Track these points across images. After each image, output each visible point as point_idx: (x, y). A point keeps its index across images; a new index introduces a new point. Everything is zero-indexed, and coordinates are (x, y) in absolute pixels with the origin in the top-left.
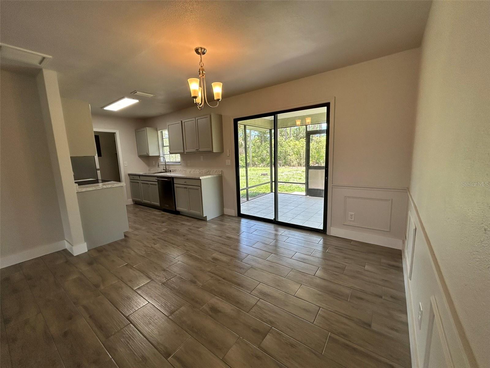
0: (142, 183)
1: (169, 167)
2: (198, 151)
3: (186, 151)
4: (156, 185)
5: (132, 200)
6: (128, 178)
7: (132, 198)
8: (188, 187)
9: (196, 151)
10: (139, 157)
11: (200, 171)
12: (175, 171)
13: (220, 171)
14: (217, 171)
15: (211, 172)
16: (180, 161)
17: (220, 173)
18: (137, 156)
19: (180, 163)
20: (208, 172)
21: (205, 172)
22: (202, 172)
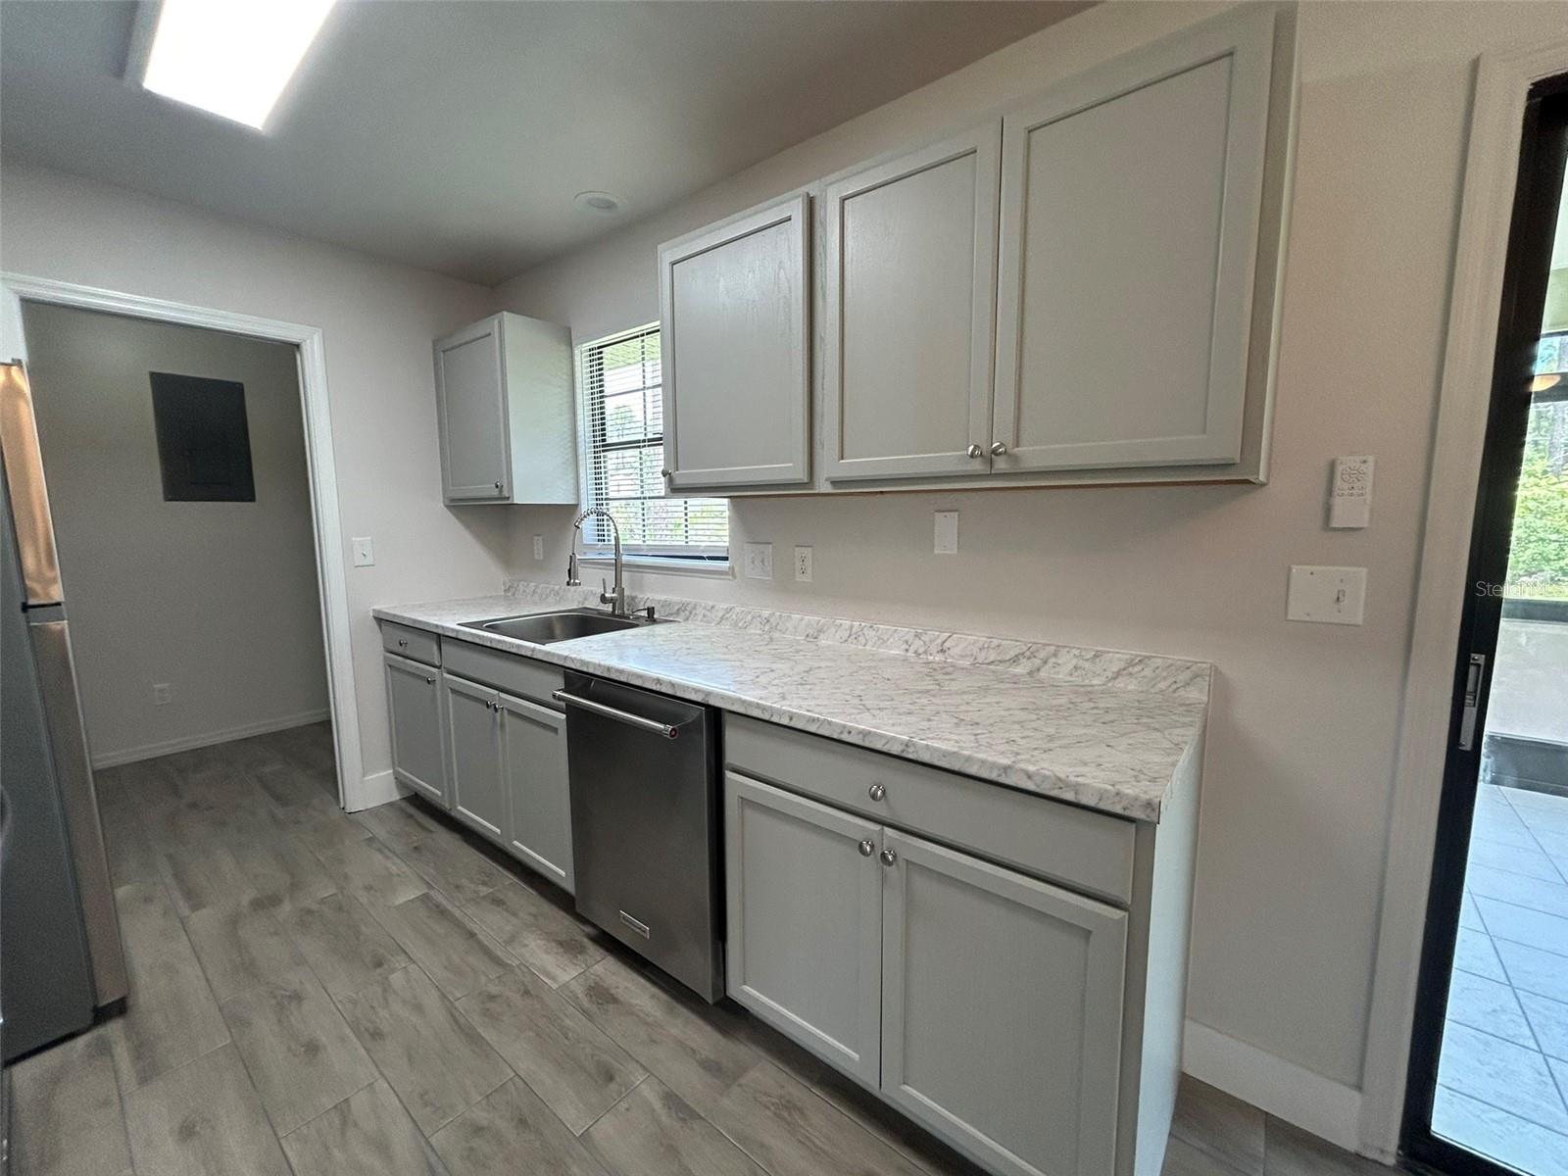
0: (454, 691)
1: (639, 586)
2: (1001, 465)
3: (830, 468)
4: (555, 730)
5: (392, 778)
6: (375, 641)
7: (394, 768)
8: (904, 854)
9: (977, 466)
10: (447, 506)
11: (918, 643)
12: (680, 613)
13: (1188, 668)
14: (1138, 668)
15: (1060, 662)
16: (727, 544)
17: (1178, 688)
18: (440, 505)
19: (726, 559)
20: (1015, 660)
21: (976, 659)
22: (942, 651)
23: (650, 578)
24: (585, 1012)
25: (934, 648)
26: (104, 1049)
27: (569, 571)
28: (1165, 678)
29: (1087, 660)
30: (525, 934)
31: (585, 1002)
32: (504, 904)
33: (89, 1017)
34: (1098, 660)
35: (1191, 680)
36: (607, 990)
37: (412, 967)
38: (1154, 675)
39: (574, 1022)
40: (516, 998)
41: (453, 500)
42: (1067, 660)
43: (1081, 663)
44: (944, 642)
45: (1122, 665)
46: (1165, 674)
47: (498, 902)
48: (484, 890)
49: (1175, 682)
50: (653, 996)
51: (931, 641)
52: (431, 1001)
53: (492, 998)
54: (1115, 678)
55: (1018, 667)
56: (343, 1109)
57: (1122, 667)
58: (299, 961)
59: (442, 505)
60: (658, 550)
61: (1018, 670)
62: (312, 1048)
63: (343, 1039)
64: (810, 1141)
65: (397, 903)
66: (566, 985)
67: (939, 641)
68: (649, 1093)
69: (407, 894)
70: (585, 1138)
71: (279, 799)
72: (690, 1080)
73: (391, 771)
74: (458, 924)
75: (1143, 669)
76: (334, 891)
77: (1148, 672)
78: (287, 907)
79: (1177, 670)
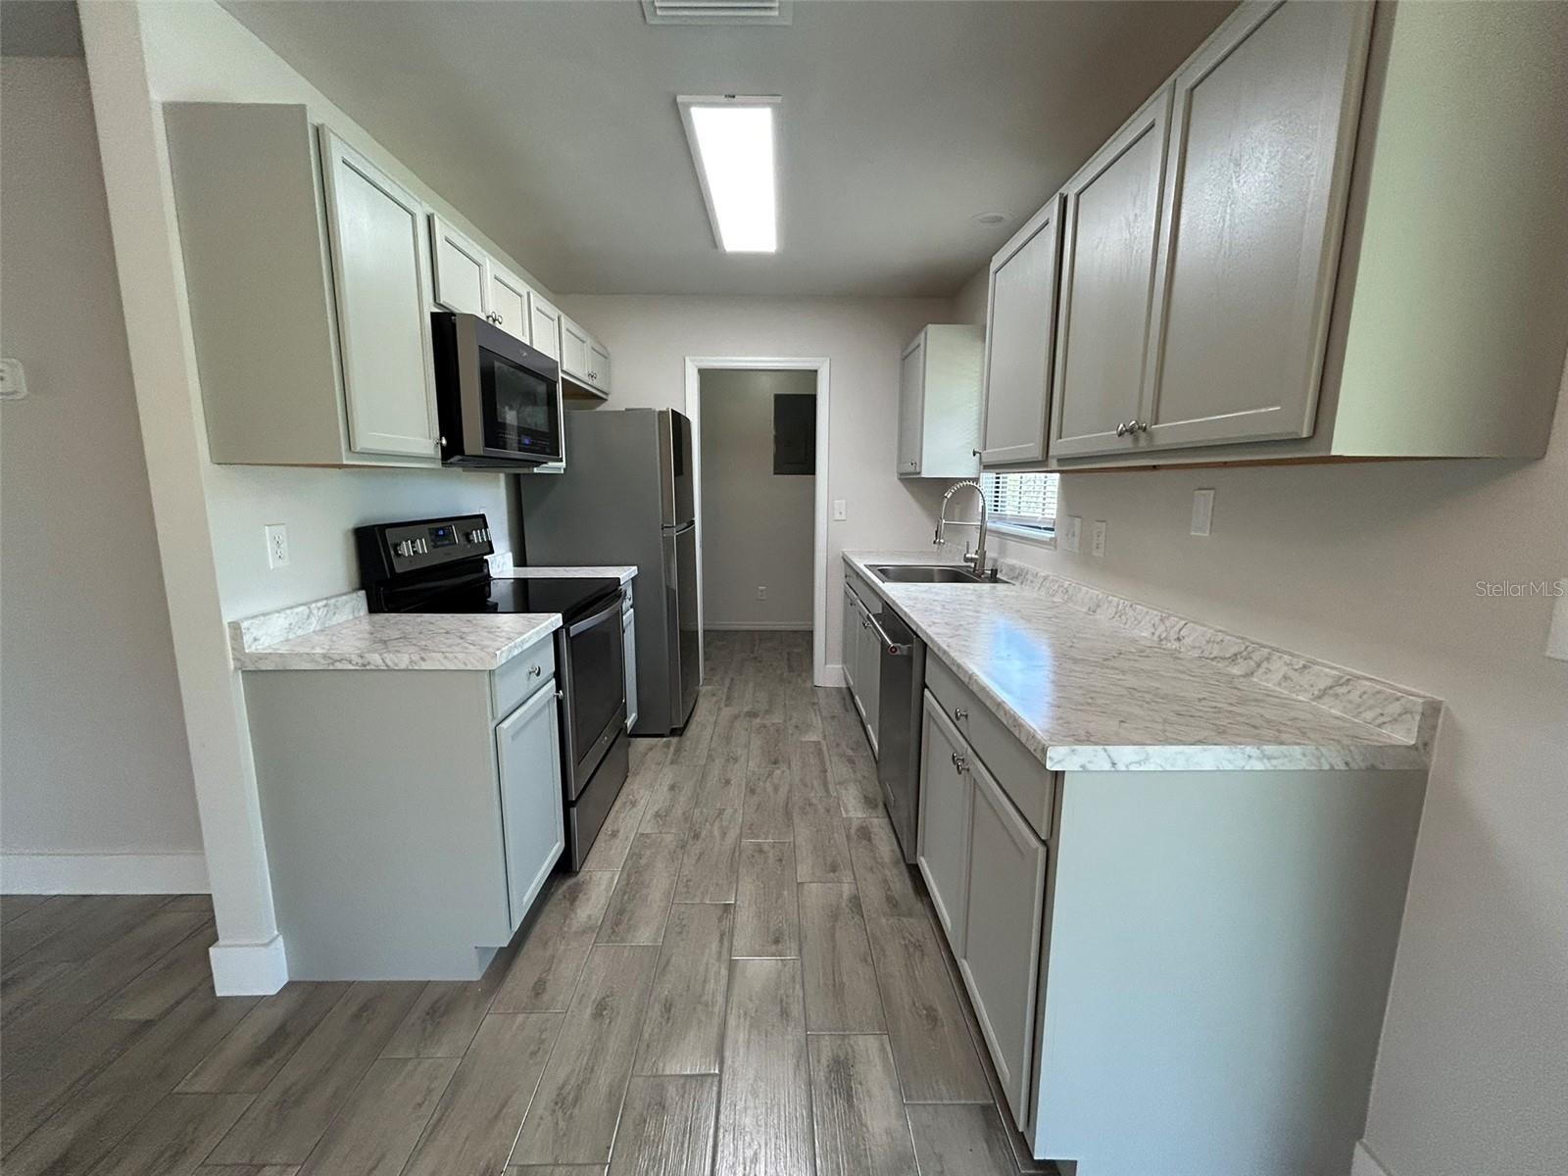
1: (1002, 550)
5: (842, 671)
6: (841, 571)
7: (842, 663)
9: (1127, 443)
10: (899, 478)
11: (1161, 629)
12: (1019, 576)
13: (1398, 699)
14: (1344, 690)
15: (1271, 668)
16: (1054, 517)
17: (1384, 723)
18: (895, 478)
19: (1052, 530)
20: (1234, 658)
21: (1202, 652)
22: (1178, 639)
23: (1011, 544)
24: (848, 837)
25: (1173, 635)
26: (667, 745)
27: (937, 532)
28: (1371, 708)
29: (1296, 670)
30: (852, 784)
31: (853, 831)
32: (854, 763)
33: (668, 732)
34: (1307, 671)
35: (1400, 715)
36: (870, 833)
37: (788, 772)
38: (1360, 700)
39: (840, 838)
40: (821, 810)
41: (901, 474)
42: (1279, 666)
43: (1291, 673)
44: (1180, 630)
45: (1329, 682)
46: (1371, 702)
47: (851, 761)
48: (850, 752)
49: (1382, 715)
50: (893, 851)
51: (1172, 627)
52: (783, 791)
53: (810, 805)
54: (1320, 697)
55: (1236, 667)
56: (721, 812)
57: (1329, 685)
58: (747, 746)
59: (896, 478)
60: (1026, 521)
61: (1235, 671)
62: (728, 782)
63: (740, 785)
64: (913, 968)
65: (803, 739)
66: (851, 818)
67: (1176, 629)
68: (847, 889)
69: (812, 737)
70: (800, 884)
71: (791, 669)
72: (873, 896)
73: (840, 666)
74: (823, 763)
75: (1349, 692)
76: (781, 721)
77: (1354, 696)
78: (758, 720)
79: (1386, 699)
